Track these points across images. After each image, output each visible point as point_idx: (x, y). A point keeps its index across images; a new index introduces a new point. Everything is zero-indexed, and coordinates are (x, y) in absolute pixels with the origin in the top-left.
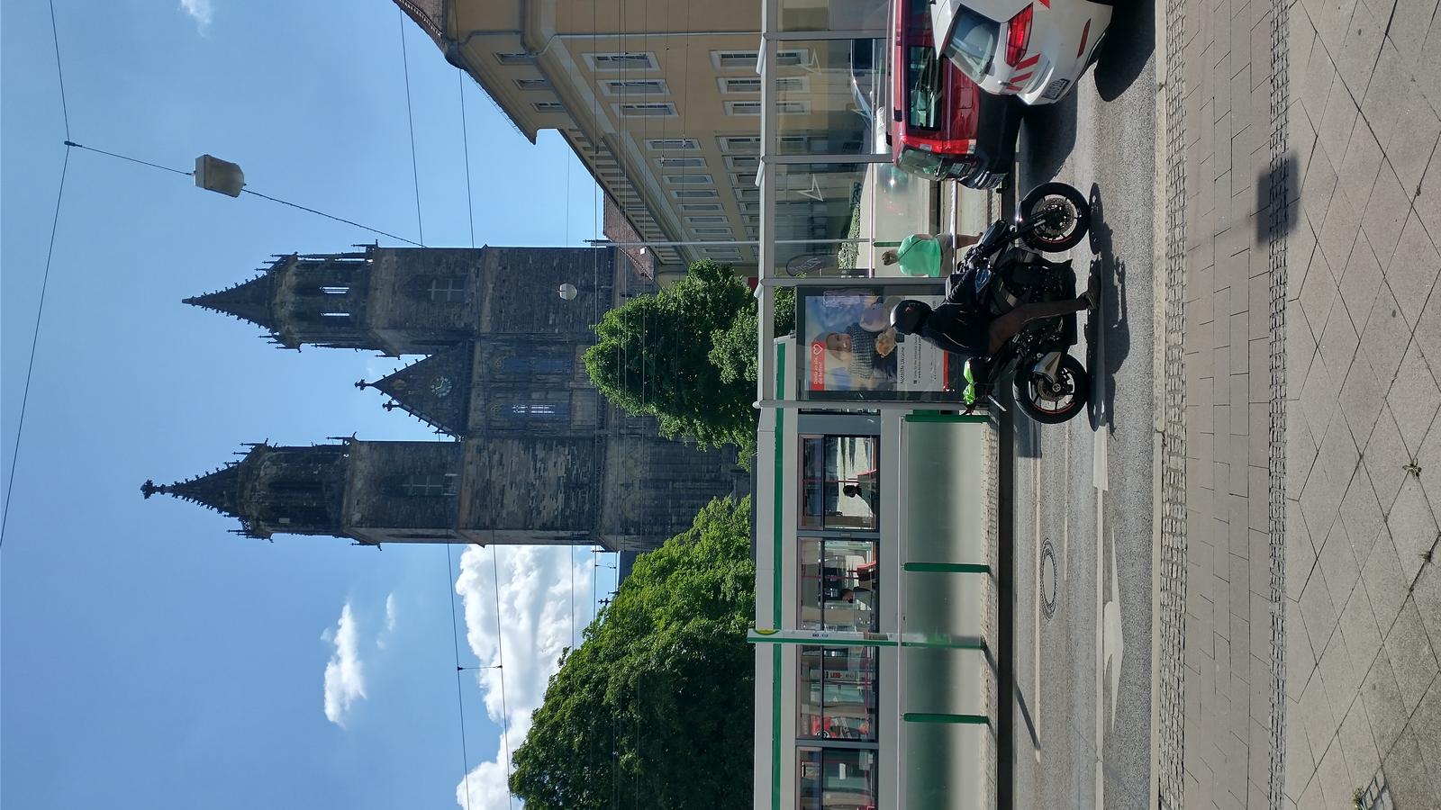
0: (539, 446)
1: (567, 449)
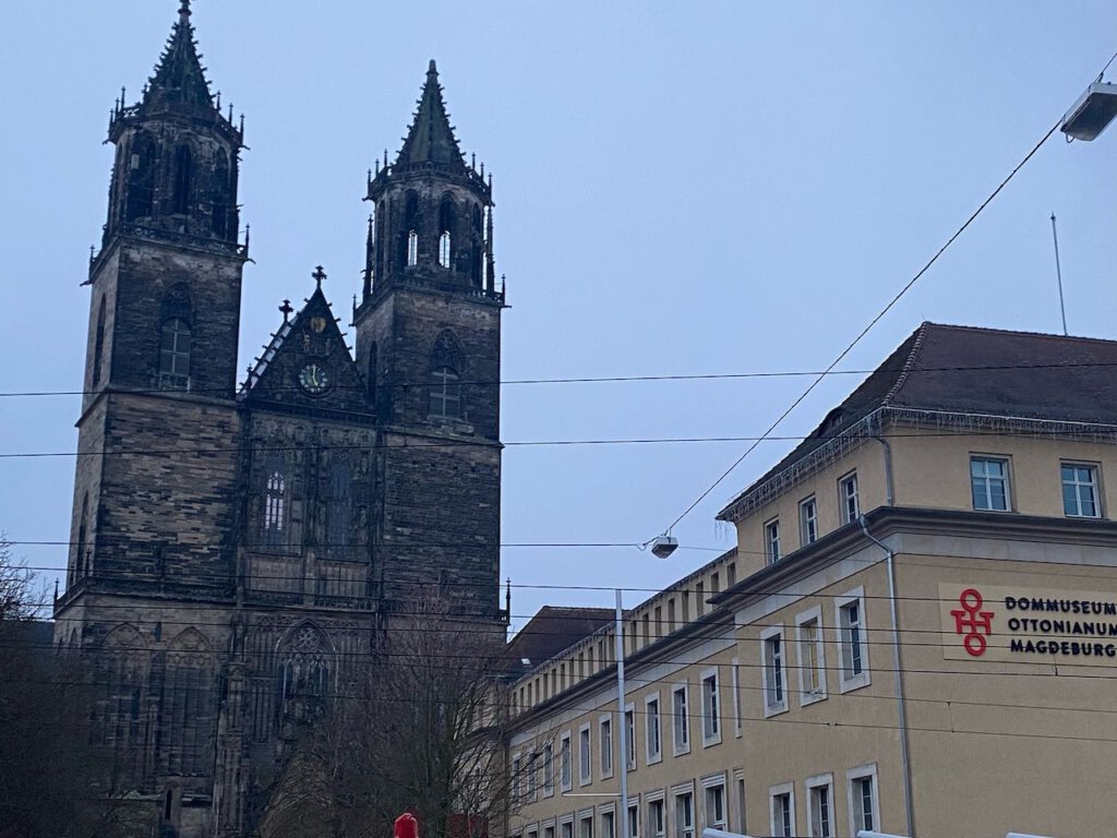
0: (224, 508)
1: (217, 547)
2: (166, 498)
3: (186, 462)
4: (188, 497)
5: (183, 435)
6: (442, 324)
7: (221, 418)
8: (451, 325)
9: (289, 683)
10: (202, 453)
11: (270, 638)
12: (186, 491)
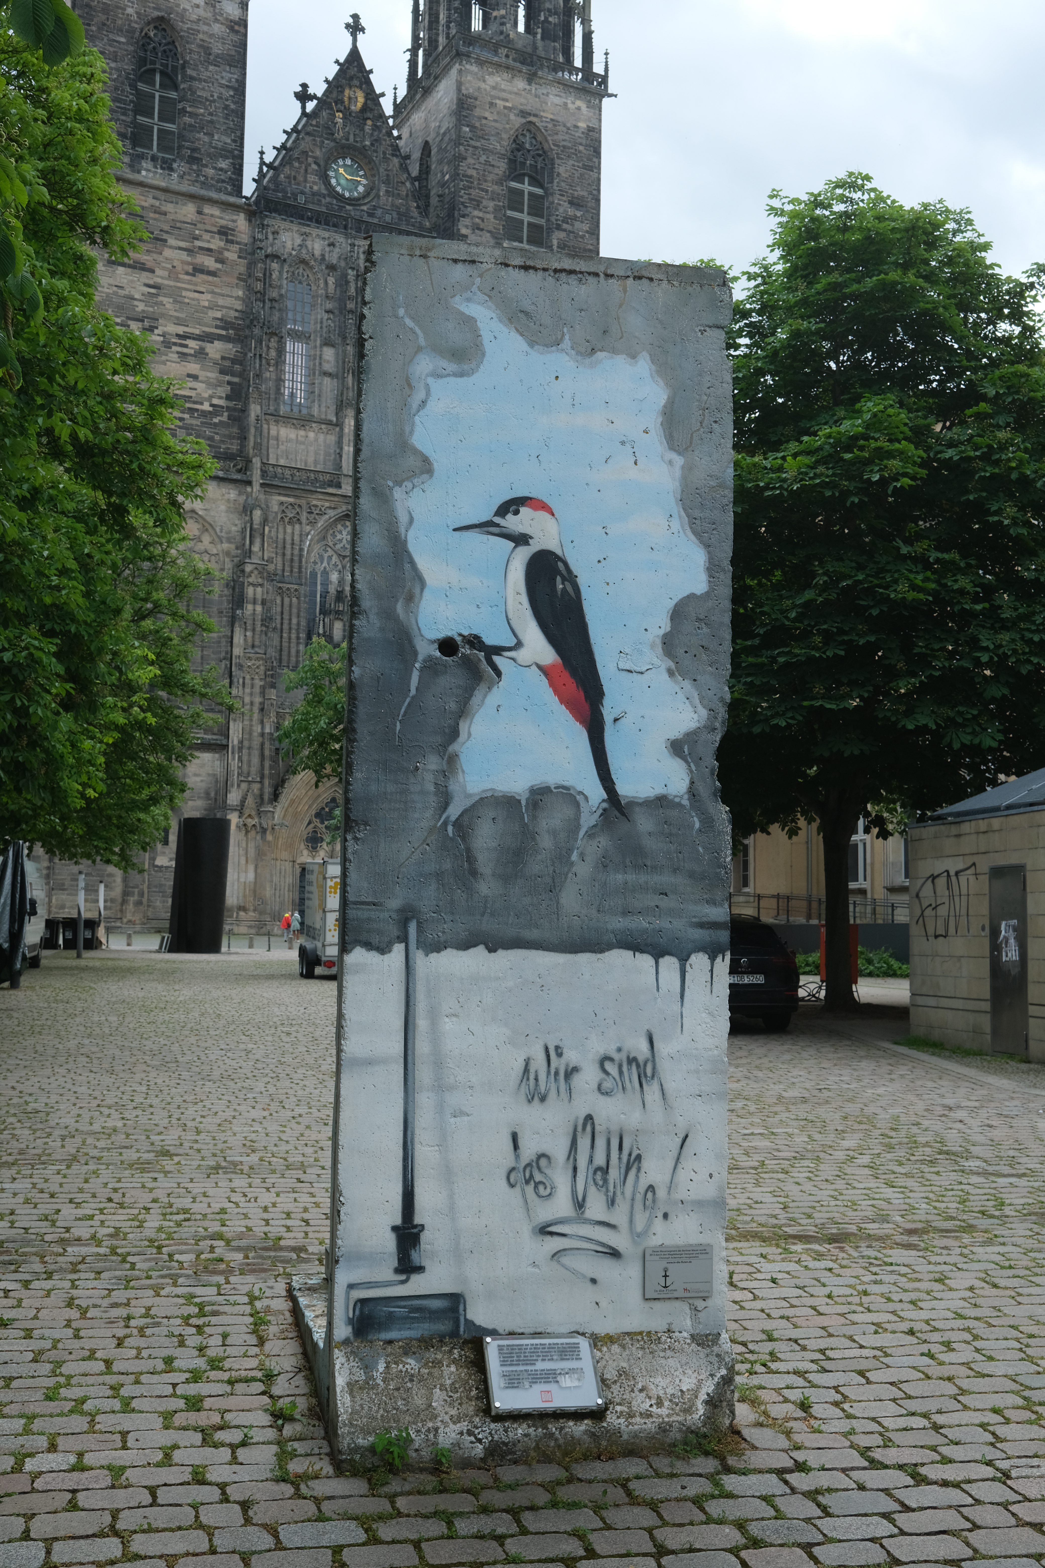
0: (231, 349)
1: (221, 402)
2: (151, 329)
3: (177, 280)
4: (181, 330)
5: (172, 241)
6: (523, 114)
7: (223, 222)
8: (535, 115)
9: (324, 595)
10: (198, 270)
11: (297, 532)
12: (179, 322)
